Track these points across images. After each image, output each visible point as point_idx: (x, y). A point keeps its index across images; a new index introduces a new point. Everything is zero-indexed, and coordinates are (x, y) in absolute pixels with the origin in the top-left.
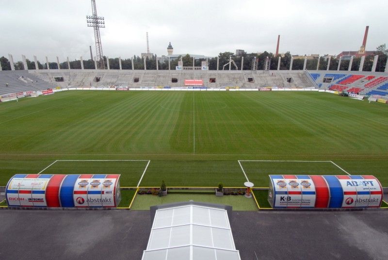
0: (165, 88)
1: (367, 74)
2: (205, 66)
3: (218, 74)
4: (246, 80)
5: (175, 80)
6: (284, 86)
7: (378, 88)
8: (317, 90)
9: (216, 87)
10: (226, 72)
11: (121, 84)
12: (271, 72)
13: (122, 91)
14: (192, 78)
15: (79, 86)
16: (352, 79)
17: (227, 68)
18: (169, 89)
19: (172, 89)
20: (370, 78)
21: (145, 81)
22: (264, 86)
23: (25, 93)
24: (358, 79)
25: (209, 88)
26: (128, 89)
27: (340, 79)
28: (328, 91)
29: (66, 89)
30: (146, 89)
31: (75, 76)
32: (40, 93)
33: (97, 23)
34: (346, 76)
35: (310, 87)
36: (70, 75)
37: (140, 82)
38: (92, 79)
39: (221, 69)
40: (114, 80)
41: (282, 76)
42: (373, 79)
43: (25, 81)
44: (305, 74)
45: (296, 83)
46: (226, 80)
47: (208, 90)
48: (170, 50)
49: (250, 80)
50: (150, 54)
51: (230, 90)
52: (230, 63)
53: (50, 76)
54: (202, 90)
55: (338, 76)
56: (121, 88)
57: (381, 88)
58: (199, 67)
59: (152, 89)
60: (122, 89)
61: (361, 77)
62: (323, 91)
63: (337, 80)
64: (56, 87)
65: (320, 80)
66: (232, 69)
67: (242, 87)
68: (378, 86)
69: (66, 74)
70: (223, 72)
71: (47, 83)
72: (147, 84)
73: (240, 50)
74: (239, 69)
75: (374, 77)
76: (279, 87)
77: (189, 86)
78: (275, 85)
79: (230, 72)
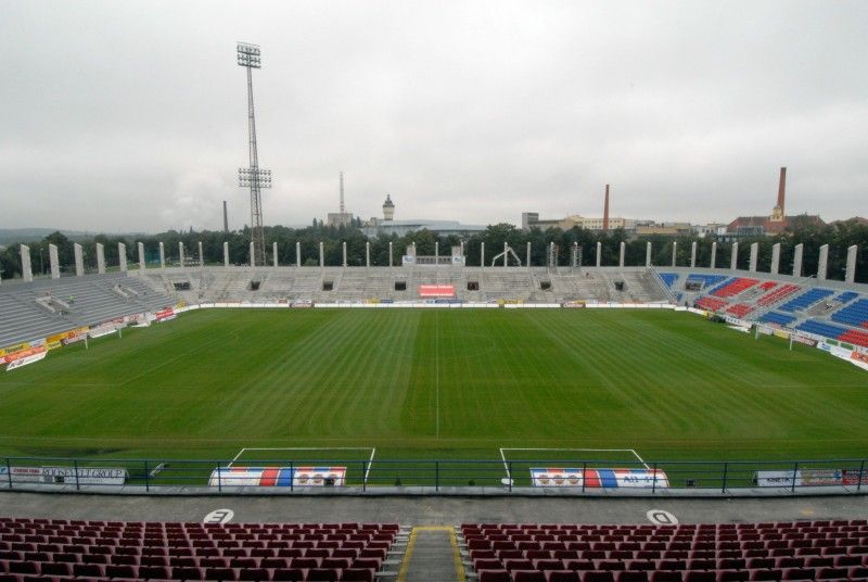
0: (382, 302)
1: (764, 278)
2: (458, 256)
3: (484, 274)
4: (537, 286)
5: (400, 286)
6: (609, 299)
7: (780, 308)
8: (671, 307)
9: (480, 301)
10: (499, 269)
11: (299, 294)
12: (585, 270)
13: (302, 308)
14: (434, 283)
15: (219, 301)
16: (736, 286)
17: (500, 263)
18: (391, 305)
19: (396, 305)
20: (768, 286)
21: (344, 289)
22: (572, 299)
23: (126, 319)
24: (747, 287)
25: (466, 302)
26: (313, 305)
27: (716, 286)
28: (692, 310)
29: (196, 307)
30: (347, 305)
31: (213, 279)
32: (152, 317)
33: (257, 180)
34: (727, 280)
35: (660, 300)
36: (202, 278)
37: (335, 289)
38: (244, 284)
39: (488, 263)
40: (285, 287)
41: (606, 277)
42: (774, 289)
43: (125, 294)
44: (649, 274)
45: (633, 292)
46: (499, 286)
47: (465, 305)
48: (388, 209)
49: (546, 286)
50: (347, 215)
51: (507, 306)
52: (505, 253)
53: (166, 281)
54: (453, 306)
55: (711, 280)
56: (299, 303)
57: (785, 308)
58: (447, 257)
59: (358, 305)
60: (301, 306)
61: (753, 283)
62: (684, 309)
63: (712, 287)
64: (177, 302)
65: (679, 285)
66: (510, 264)
67: (531, 300)
68: (781, 303)
69: (194, 275)
70: (493, 270)
71: (160, 295)
72: (347, 294)
73: (530, 214)
74: (524, 263)
75: (775, 285)
76: (600, 299)
77: (428, 297)
78: (591, 295)
79: (506, 269)
